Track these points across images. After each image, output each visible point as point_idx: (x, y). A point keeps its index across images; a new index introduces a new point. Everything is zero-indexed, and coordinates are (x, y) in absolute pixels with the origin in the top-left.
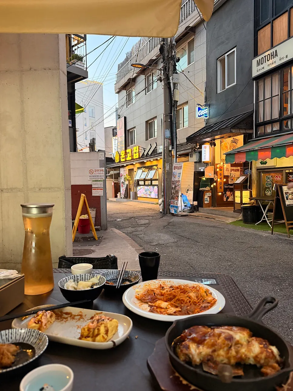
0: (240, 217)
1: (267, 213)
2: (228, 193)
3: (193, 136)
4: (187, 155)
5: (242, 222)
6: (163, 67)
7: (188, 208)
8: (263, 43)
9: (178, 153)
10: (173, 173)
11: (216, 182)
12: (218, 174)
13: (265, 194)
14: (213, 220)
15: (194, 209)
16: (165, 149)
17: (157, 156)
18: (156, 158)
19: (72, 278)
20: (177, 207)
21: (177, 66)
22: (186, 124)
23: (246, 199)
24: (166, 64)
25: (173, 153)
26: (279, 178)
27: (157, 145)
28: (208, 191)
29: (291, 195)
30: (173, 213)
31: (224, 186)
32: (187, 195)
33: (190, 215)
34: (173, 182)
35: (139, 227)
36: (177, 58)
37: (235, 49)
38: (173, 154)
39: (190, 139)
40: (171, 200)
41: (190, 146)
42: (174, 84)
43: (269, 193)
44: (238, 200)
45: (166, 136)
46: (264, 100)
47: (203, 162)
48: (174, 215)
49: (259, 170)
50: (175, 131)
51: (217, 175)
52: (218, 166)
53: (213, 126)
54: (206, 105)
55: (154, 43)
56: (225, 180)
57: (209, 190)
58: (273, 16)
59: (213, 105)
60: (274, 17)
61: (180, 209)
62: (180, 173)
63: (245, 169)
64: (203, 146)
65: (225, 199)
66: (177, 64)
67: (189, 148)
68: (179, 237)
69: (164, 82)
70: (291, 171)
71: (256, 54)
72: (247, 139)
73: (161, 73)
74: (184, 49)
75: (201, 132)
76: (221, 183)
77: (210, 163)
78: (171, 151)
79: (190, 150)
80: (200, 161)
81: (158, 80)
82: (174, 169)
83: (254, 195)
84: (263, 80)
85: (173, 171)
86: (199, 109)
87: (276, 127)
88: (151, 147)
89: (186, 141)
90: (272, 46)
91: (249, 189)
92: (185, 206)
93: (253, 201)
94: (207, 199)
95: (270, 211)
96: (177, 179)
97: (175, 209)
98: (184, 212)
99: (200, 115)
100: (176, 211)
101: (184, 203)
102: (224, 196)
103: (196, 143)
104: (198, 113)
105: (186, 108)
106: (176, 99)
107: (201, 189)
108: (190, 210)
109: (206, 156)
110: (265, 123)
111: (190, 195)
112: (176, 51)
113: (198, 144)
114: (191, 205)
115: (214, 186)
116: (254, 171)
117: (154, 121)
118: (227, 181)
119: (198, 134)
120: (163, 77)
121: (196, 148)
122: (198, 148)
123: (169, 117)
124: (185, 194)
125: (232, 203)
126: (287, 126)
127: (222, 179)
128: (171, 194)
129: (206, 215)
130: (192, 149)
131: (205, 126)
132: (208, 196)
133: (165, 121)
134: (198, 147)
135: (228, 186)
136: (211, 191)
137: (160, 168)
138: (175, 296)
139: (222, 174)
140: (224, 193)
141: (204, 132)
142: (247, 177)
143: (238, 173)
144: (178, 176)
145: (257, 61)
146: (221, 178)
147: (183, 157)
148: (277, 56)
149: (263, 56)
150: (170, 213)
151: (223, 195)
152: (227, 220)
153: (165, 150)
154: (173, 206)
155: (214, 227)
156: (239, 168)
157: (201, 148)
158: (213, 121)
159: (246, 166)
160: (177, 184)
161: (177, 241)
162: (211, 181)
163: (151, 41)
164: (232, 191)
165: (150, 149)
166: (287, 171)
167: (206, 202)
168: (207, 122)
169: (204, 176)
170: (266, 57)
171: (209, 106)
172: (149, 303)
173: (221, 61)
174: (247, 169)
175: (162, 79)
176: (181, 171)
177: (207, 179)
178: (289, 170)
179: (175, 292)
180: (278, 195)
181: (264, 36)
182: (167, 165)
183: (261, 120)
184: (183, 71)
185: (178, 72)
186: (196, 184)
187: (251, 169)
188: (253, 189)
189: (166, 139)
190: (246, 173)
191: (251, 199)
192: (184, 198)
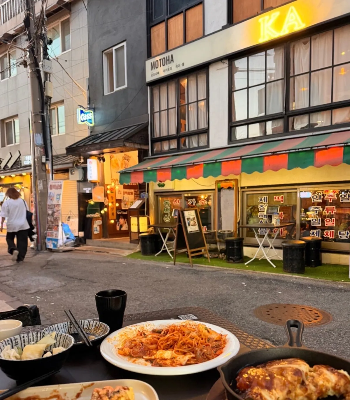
0: (138, 248)
1: (167, 242)
2: (122, 221)
3: (75, 146)
4: (65, 171)
5: (141, 253)
6: (28, 47)
7: (71, 241)
8: (157, 44)
9: (55, 167)
10: (49, 194)
11: (107, 207)
12: (110, 197)
13: (163, 221)
14: (106, 254)
15: (79, 242)
16: (36, 160)
17: (21, 170)
18: (20, 173)
19: (7, 343)
20: (57, 240)
21: (48, 49)
22: (63, 130)
23: (144, 228)
24: (34, 44)
25: (49, 166)
26: (178, 203)
27: (20, 155)
28: (97, 219)
29: (192, 221)
30: (51, 249)
31: (116, 213)
32: (69, 225)
33: (76, 250)
34: (49, 206)
35: (3, 270)
36: (49, 39)
37: (124, 44)
38: (47, 168)
39: (71, 150)
40: (47, 230)
41: (71, 158)
42: (46, 74)
43: (167, 220)
44: (134, 229)
45: (36, 142)
46: (160, 111)
47: (90, 181)
48: (53, 251)
49: (158, 194)
50: (49, 137)
51: (108, 198)
52: (108, 187)
53: (100, 136)
54: (89, 109)
55: (11, 11)
56: (117, 205)
57: (99, 217)
58: (167, 15)
59: (99, 109)
60: (169, 16)
61: (60, 242)
62: (59, 195)
63: (141, 192)
64: (89, 160)
65: (118, 228)
66: (48, 46)
67: (69, 161)
68: (67, 278)
69: (31, 68)
70: (189, 195)
71: (149, 55)
72: (143, 156)
73: (25, 55)
74: (55, 30)
75: (86, 142)
76: (112, 209)
77: (99, 183)
78: (44, 164)
79: (71, 165)
80: (84, 180)
81: (20, 64)
82: (51, 189)
83: (152, 223)
84: (158, 87)
85: (49, 191)
86: (82, 112)
87: (174, 145)
88: (12, 156)
89: (65, 152)
90: (167, 50)
91: (147, 214)
92: (68, 238)
93: (151, 229)
94: (97, 228)
95: (170, 239)
96: (55, 202)
97: (54, 244)
98: (66, 246)
99: (83, 120)
100: (55, 246)
101: (66, 235)
102: (117, 225)
103: (80, 156)
104: (80, 117)
105: (61, 109)
106: (49, 94)
107: (88, 216)
108: (74, 243)
109: (93, 175)
110: (161, 139)
111: (74, 224)
112: (47, 29)
113: (82, 157)
114: (76, 237)
115: (105, 212)
116: (151, 194)
117: (14, 122)
118: (120, 205)
119: (82, 144)
120: (29, 62)
121: (80, 163)
122: (83, 163)
123: (39, 117)
124: (66, 222)
125: (127, 233)
126: (185, 144)
127: (114, 203)
128: (48, 223)
129: (96, 249)
130: (74, 162)
131: (89, 135)
132: (98, 225)
133: (34, 122)
134: (82, 161)
135: (120, 212)
136: (101, 218)
137: (27, 188)
138: (175, 342)
139: (114, 197)
140: (117, 220)
141: (90, 143)
142: (144, 202)
143: (132, 197)
144: (57, 198)
145: (152, 63)
146: (112, 203)
147: (60, 173)
148: (173, 62)
149: (158, 58)
150: (47, 249)
151: (116, 223)
152: (123, 253)
153: (36, 162)
154: (52, 240)
155: (109, 262)
156: (132, 191)
157: (85, 162)
158: (100, 129)
159: (142, 188)
160: (56, 209)
161: (65, 284)
162: (101, 205)
163: (5, 7)
164: (127, 218)
165: (10, 159)
166: (186, 195)
167: (95, 232)
168: (92, 129)
169: (91, 198)
170: (161, 61)
171: (94, 110)
172: (144, 357)
173: (107, 54)
174: (143, 192)
175: (28, 63)
176: (61, 191)
177: (96, 203)
178: (188, 194)
179: (173, 335)
180: (180, 221)
181: (158, 35)
182: (40, 183)
183: (157, 135)
184: (57, 59)
185: (50, 58)
186: (82, 209)
187: (148, 192)
188: (150, 215)
189: (37, 146)
190: (143, 197)
191: (149, 227)
192: (66, 228)
